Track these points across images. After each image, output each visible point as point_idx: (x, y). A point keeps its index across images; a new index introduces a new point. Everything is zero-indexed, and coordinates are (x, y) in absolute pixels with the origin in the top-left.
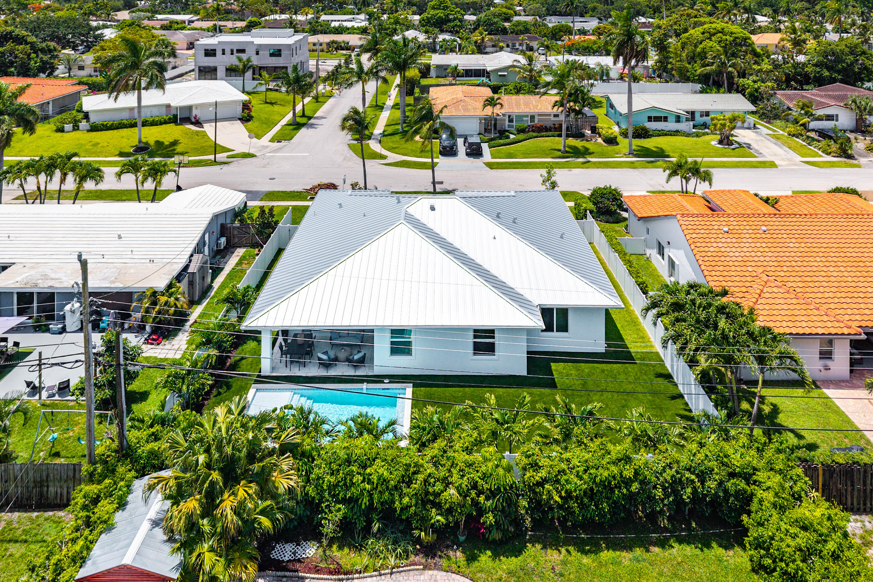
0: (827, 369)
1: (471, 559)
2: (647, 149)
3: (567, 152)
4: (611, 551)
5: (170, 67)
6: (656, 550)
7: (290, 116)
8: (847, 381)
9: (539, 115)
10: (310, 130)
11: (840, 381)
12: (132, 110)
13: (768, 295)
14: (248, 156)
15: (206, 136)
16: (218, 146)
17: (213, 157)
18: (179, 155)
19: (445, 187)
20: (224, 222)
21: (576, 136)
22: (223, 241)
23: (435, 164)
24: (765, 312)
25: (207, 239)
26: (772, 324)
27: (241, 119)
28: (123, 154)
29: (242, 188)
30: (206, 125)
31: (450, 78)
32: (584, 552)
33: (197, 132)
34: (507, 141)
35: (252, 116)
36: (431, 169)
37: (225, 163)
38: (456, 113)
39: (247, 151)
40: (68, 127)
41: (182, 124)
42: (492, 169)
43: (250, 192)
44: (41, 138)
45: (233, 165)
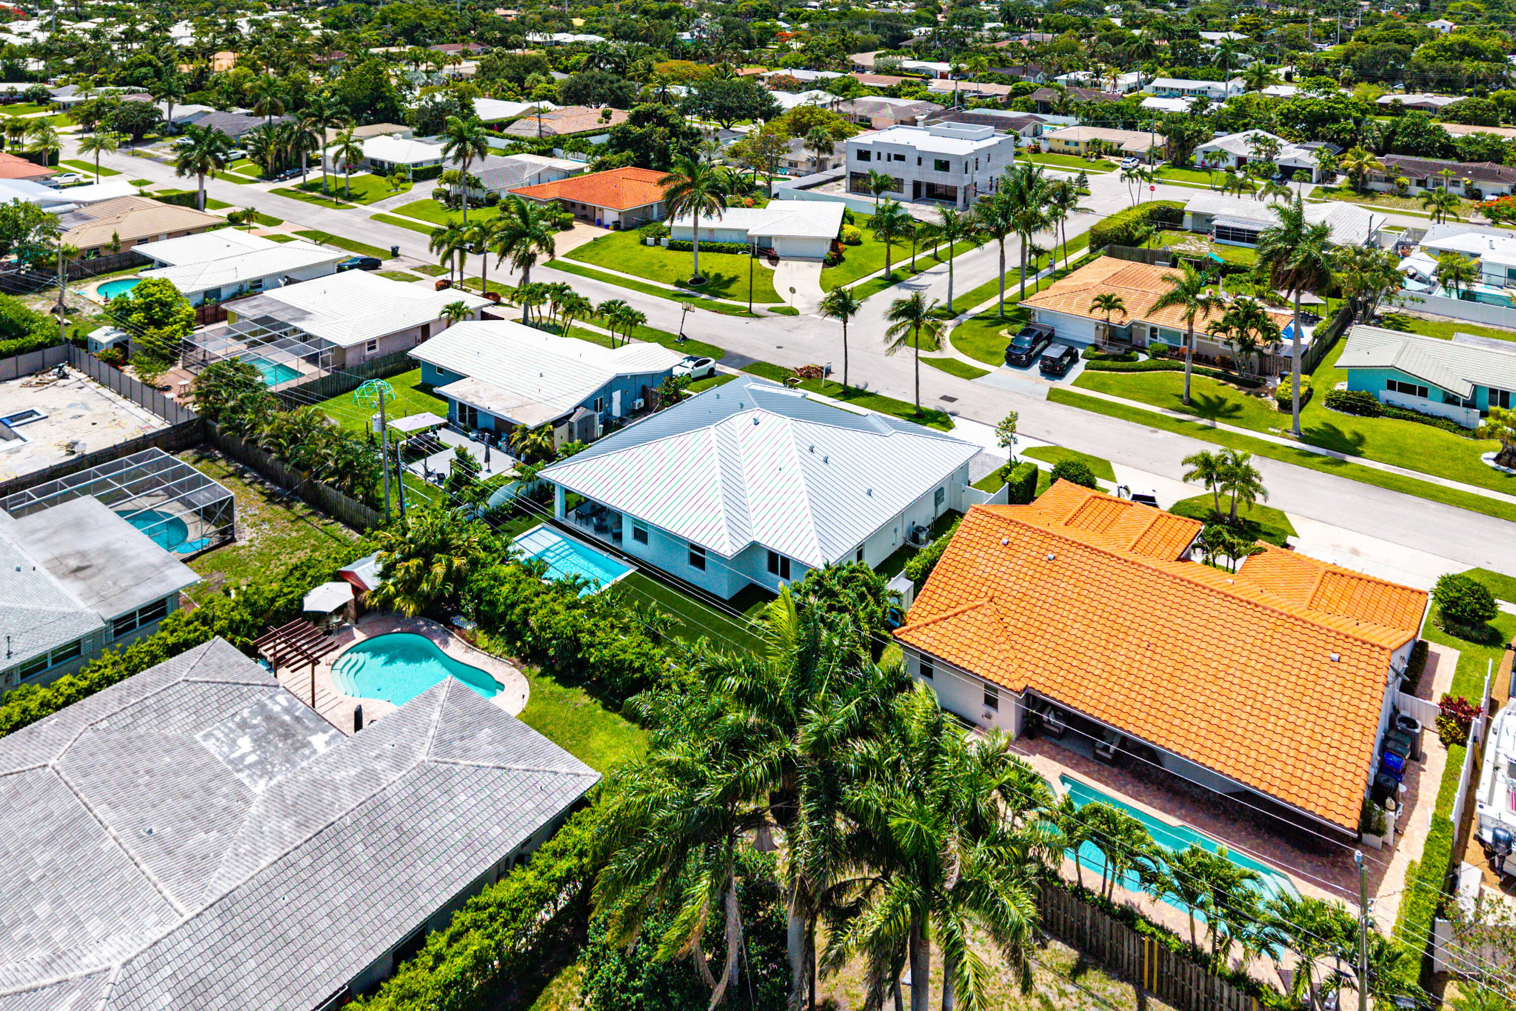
0: (989, 716)
1: (542, 675)
2: (1337, 433)
3: (1191, 402)
4: (620, 717)
5: (830, 164)
7: (910, 260)
12: (712, 231)
13: (965, 618)
14: (792, 312)
15: (771, 277)
16: (774, 292)
17: (756, 306)
18: (727, 296)
19: (948, 407)
20: (648, 383)
21: (1241, 383)
22: (639, 403)
23: (983, 373)
24: (942, 631)
25: (617, 396)
26: (936, 643)
27: (825, 261)
28: (679, 284)
29: (741, 351)
30: (781, 263)
31: (1209, 237)
32: (605, 707)
33: (766, 270)
34: (1127, 364)
35: (843, 259)
36: (969, 378)
37: (758, 317)
38: (1061, 308)
39: (795, 306)
40: (650, 240)
41: (757, 257)
42: (1048, 399)
43: (742, 357)
44: (624, 248)
45: (763, 321)
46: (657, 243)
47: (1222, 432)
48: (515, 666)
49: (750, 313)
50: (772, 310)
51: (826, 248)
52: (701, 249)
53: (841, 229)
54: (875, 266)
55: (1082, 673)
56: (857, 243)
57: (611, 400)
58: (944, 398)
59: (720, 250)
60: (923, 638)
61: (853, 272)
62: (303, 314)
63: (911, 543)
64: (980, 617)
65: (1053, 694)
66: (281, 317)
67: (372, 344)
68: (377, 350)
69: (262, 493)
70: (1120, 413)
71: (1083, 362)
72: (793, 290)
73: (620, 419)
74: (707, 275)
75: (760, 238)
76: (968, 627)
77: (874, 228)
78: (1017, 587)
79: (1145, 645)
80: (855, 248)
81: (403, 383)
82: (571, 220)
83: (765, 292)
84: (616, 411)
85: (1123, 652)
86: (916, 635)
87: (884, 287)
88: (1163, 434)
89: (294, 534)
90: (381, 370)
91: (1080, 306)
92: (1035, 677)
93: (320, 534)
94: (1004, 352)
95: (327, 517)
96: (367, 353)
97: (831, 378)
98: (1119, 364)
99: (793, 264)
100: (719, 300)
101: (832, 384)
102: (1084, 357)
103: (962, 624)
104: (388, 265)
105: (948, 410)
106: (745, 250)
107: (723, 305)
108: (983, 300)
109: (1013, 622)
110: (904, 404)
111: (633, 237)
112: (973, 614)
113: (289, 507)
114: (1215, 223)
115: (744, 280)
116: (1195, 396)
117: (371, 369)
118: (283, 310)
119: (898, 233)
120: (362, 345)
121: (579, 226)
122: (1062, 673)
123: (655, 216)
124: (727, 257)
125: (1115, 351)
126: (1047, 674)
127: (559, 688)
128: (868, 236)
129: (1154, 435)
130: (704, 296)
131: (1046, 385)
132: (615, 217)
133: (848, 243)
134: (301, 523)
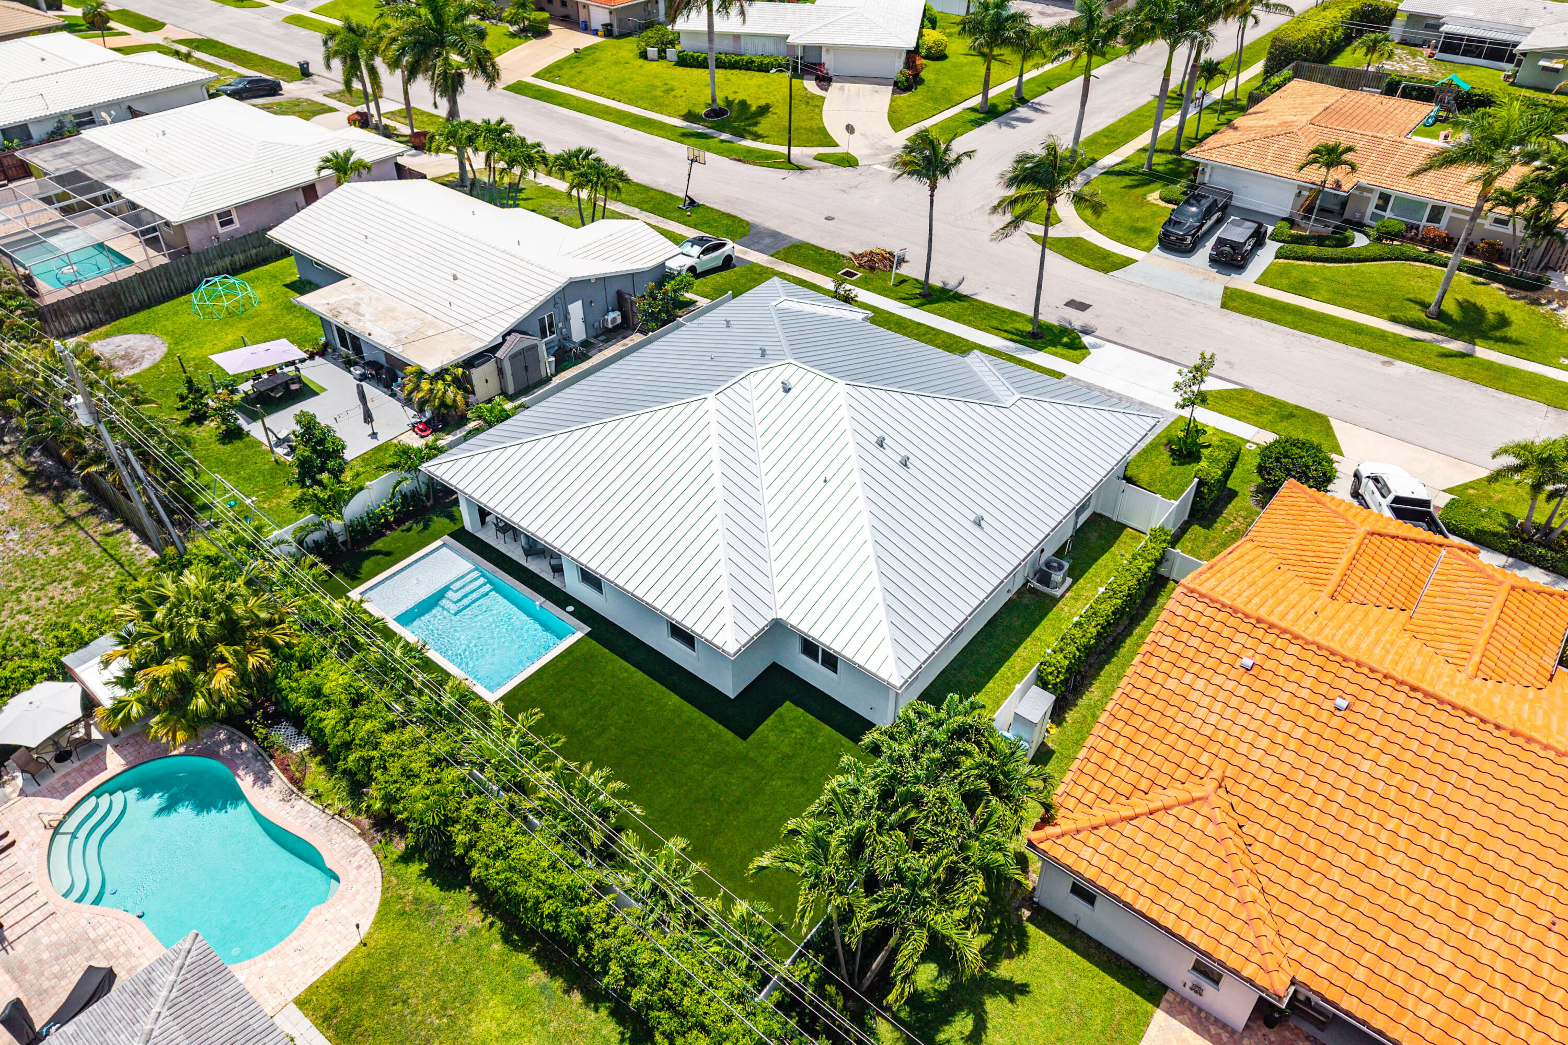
0: (1197, 990)
1: (405, 858)
3: (1441, 315)
4: (531, 960)
6: (577, 997)
8: (1232, 1032)
9: (1455, 210)
10: (1004, 129)
11: (1217, 1021)
12: (737, 37)
13: (1170, 821)
14: (848, 161)
15: (820, 108)
16: (823, 131)
17: (797, 152)
18: (757, 137)
19: (1077, 319)
20: (627, 288)
21: (1513, 284)
22: (614, 317)
23: (1127, 262)
24: (1125, 844)
25: (576, 310)
26: (1111, 868)
27: (896, 84)
28: (690, 117)
29: (772, 224)
30: (835, 86)
31: (1427, 51)
32: (506, 939)
33: (813, 97)
34: (1340, 251)
35: (922, 81)
36: (1106, 271)
37: (800, 168)
38: (1249, 161)
39: (853, 152)
40: (652, 52)
41: (801, 77)
42: (1224, 306)
43: (775, 235)
44: (617, 63)
45: (806, 175)
46: (662, 56)
47: (1489, 366)
48: (363, 835)
49: (788, 163)
50: (819, 158)
51: (899, 64)
52: (720, 65)
53: (921, 35)
54: (966, 92)
55: (1411, 967)
56: (941, 56)
57: (566, 318)
58: (1072, 304)
59: (748, 66)
60: (1087, 853)
61: (935, 100)
62: (128, 168)
63: (1035, 584)
64: (1199, 822)
65: (1347, 1003)
66: (95, 173)
67: (225, 217)
68: (237, 224)
69: (23, 472)
70: (1332, 330)
71: (1271, 247)
72: (850, 129)
73: (585, 344)
74: (729, 103)
75: (805, 48)
76: (1175, 841)
77: (972, 32)
78: (1270, 761)
79: (1546, 919)
80: (938, 64)
81: (274, 277)
82: (545, 22)
83: (811, 131)
84: (578, 332)
85: (1495, 927)
86: (1073, 845)
87: (978, 123)
88: (1401, 368)
89: (54, 551)
90: (239, 258)
91: (1279, 159)
92: (1308, 961)
93: (96, 551)
94: (1159, 230)
95: (111, 519)
96: (221, 230)
97: (904, 270)
98: (1329, 251)
99: (852, 88)
100: (748, 143)
101: (903, 281)
102: (1274, 237)
103: (1163, 834)
104: (292, 89)
105: (1077, 324)
106: (781, 68)
107: (750, 151)
108: (1118, 145)
109: (1263, 836)
110: (1013, 314)
111: (629, 46)
112: (1185, 814)
113: (58, 500)
114: (1444, 29)
115: (780, 111)
116: (1449, 306)
117: (222, 256)
118: (100, 162)
119: (1006, 42)
120: (208, 218)
121: (558, 32)
122: (1366, 958)
123: (662, 17)
124: (758, 78)
125: (1321, 229)
126: (1335, 957)
127: (430, 891)
128: (958, 47)
129: (1389, 370)
130: (724, 136)
131: (1218, 282)
132: (606, 19)
133: (927, 57)
134: (70, 530)
